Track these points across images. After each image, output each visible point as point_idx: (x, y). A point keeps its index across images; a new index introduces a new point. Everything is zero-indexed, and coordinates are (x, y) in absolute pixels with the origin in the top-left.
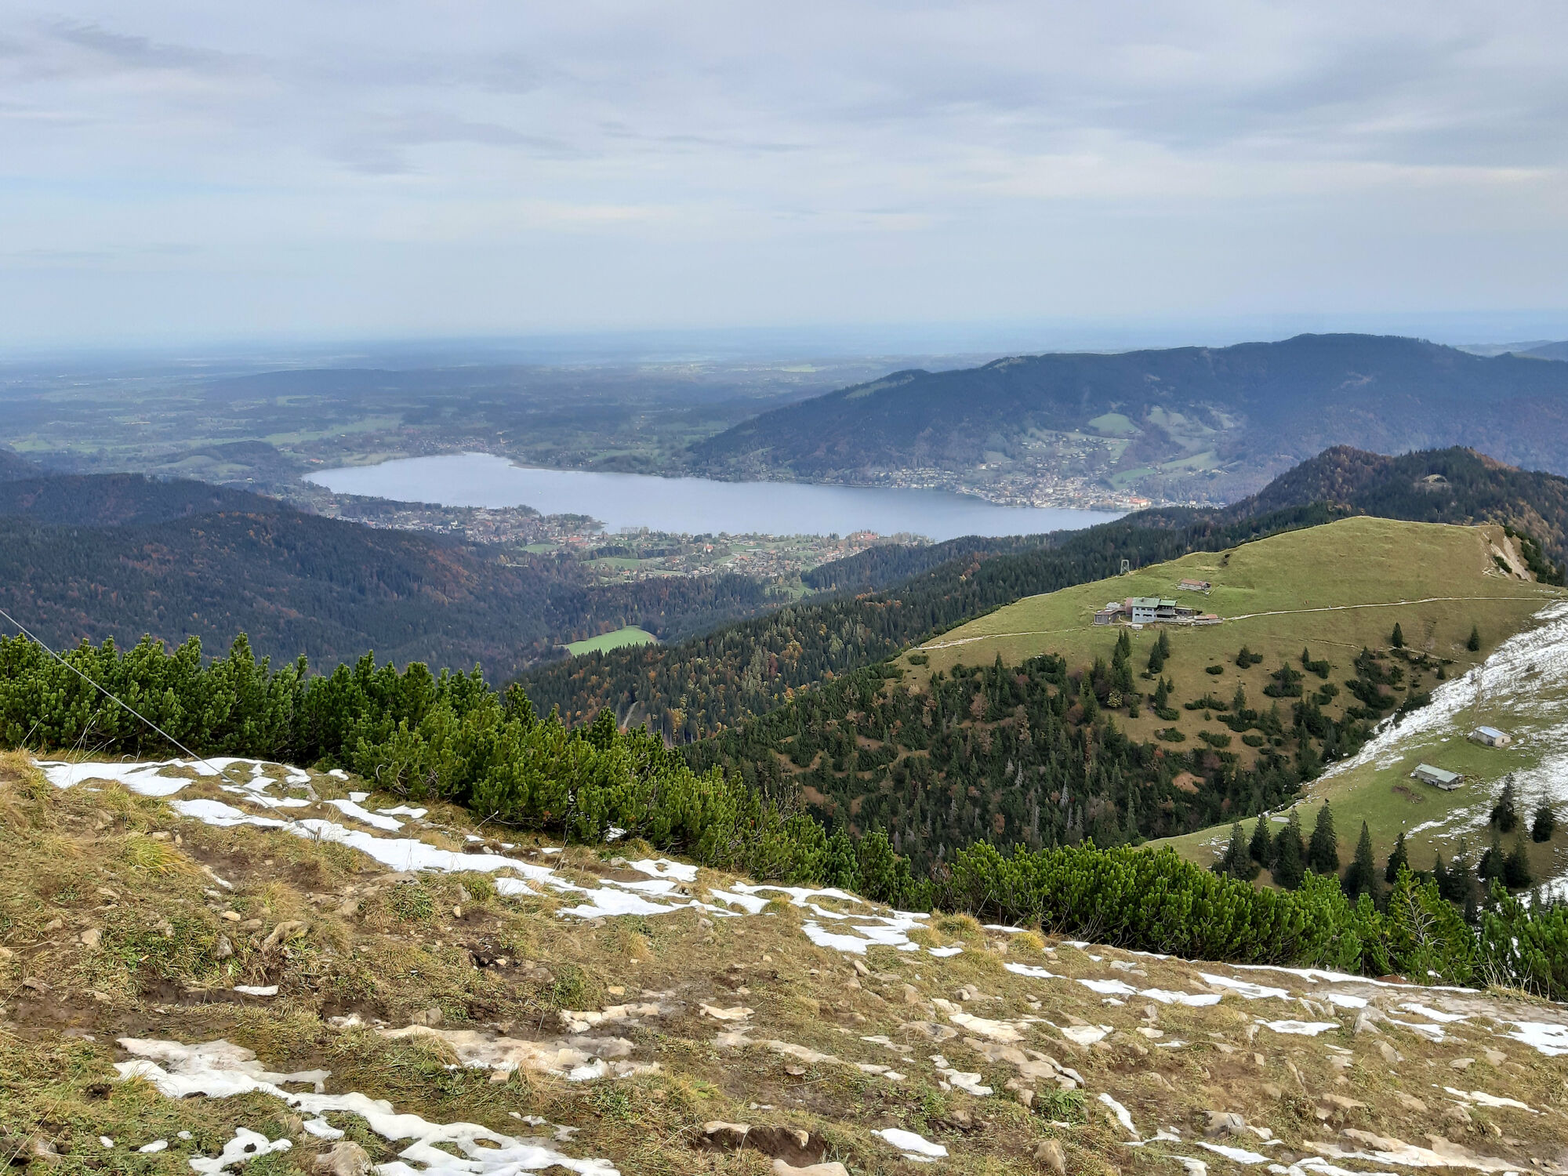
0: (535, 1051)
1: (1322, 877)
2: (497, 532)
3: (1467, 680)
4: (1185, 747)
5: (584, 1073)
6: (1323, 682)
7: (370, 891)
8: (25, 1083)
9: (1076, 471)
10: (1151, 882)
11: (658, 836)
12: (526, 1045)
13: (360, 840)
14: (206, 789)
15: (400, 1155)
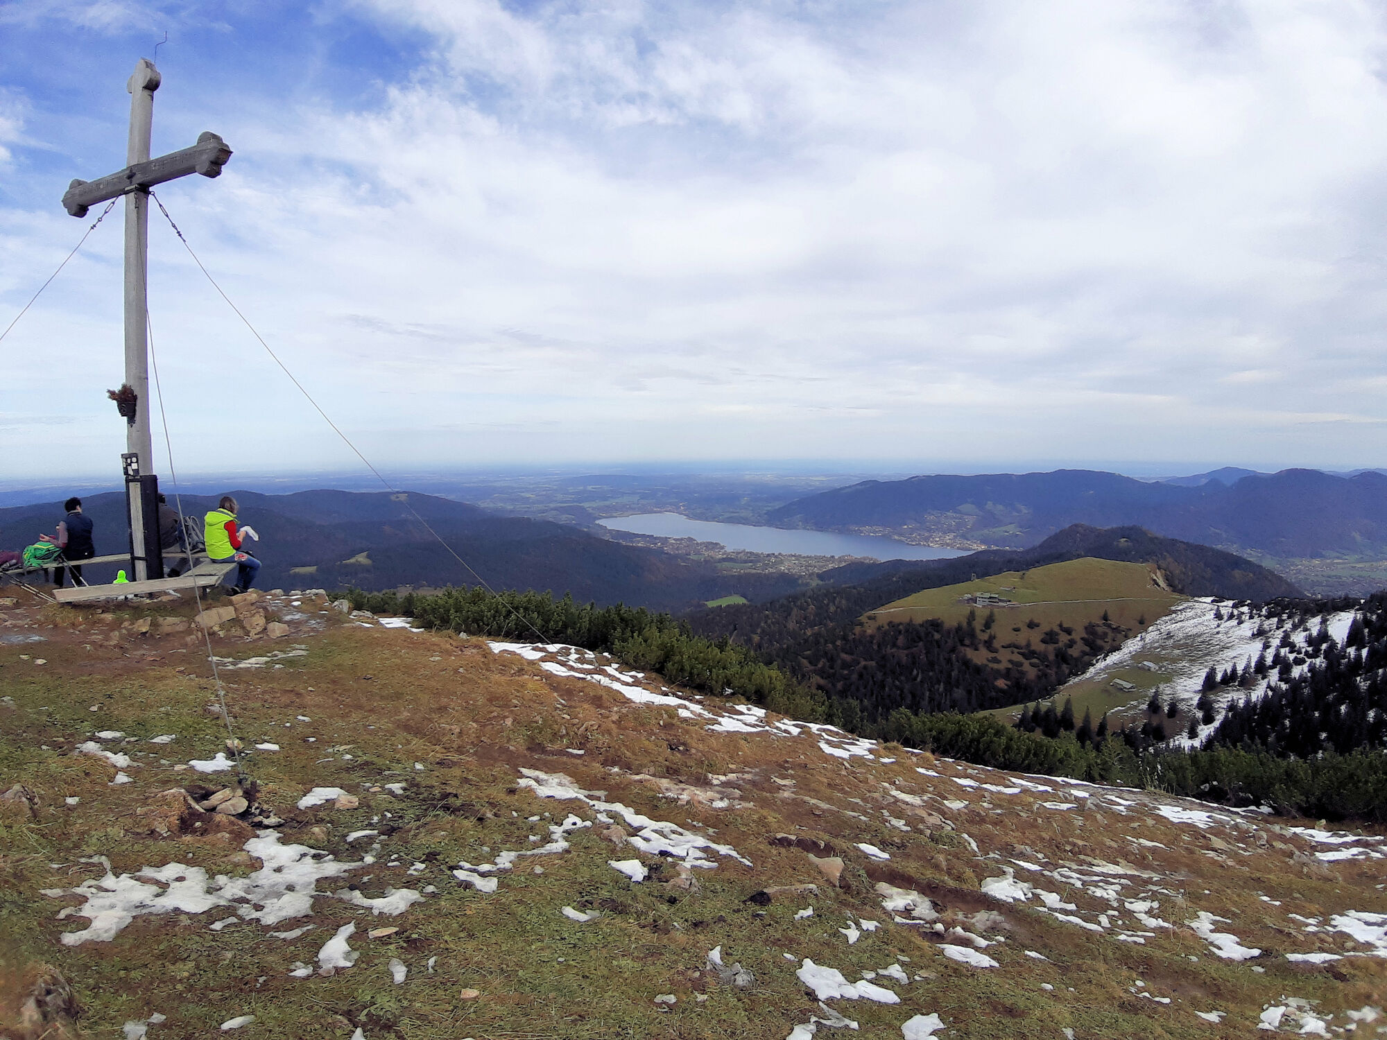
0: (698, 792)
1: (1068, 733)
2: (678, 549)
3: (1138, 639)
4: (1002, 666)
5: (719, 804)
6: (1069, 637)
7: (624, 710)
8: (481, 784)
9: (951, 531)
10: (986, 732)
11: (748, 694)
12: (693, 788)
13: (616, 686)
14: (551, 657)
15: (638, 834)
